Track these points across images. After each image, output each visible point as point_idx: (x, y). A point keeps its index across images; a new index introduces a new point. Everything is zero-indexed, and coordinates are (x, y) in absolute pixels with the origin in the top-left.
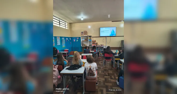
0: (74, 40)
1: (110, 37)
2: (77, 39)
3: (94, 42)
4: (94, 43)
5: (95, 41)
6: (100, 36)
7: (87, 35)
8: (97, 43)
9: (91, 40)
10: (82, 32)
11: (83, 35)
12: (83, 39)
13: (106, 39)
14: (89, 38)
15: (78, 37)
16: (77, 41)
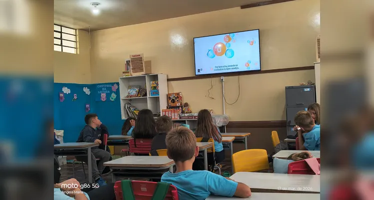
0: (102, 95)
1: (236, 77)
3: (173, 101)
4: (173, 105)
6: (197, 73)
7: (144, 73)
8: (184, 106)
9: (157, 93)
10: (128, 62)
11: (128, 72)
12: (130, 87)
13: (221, 85)
14: (151, 82)
15: (115, 83)
16: (113, 100)
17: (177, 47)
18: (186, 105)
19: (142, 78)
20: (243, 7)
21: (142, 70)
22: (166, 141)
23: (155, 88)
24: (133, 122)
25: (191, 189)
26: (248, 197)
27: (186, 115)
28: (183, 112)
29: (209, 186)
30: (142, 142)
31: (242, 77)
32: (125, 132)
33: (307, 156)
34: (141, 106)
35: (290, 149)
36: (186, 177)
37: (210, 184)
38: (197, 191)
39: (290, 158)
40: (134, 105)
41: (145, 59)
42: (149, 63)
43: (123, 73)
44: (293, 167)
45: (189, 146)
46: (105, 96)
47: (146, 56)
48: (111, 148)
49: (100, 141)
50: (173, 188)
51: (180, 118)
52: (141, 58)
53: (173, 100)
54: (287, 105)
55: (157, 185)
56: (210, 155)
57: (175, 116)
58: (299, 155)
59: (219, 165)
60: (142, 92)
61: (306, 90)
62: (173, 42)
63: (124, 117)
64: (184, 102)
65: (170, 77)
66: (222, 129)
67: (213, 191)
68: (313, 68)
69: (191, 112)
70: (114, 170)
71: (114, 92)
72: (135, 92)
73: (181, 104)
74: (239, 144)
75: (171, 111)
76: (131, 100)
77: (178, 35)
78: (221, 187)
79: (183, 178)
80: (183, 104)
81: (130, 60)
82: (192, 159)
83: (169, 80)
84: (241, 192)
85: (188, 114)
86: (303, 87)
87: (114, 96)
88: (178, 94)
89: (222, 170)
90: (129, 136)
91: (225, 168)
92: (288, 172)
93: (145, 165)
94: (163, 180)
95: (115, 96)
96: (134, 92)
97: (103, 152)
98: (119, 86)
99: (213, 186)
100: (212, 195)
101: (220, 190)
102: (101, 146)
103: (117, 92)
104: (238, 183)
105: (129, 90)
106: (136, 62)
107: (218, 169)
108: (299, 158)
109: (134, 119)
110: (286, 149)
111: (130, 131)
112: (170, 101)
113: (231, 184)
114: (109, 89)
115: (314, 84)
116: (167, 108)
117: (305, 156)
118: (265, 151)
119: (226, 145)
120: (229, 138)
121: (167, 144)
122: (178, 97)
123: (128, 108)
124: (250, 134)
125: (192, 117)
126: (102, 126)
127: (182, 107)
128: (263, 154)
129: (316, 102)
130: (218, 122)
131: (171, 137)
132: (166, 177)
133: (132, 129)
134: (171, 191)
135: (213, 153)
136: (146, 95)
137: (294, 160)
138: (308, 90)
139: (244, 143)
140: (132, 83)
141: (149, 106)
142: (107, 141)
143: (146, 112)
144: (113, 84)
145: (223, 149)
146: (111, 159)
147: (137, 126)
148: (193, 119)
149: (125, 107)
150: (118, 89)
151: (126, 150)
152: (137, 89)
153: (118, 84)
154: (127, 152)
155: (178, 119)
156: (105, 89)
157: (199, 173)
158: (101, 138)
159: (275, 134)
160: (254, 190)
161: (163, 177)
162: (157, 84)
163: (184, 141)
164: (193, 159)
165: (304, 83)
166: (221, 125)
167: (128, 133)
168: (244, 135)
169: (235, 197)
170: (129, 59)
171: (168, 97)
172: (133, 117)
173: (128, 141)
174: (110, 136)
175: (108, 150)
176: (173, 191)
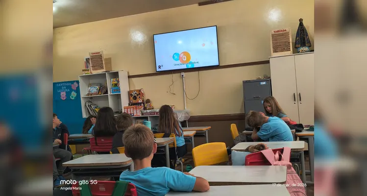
0: (62, 93)
1: (195, 73)
2: (71, 90)
3: (135, 98)
4: (134, 101)
5: (140, 93)
6: (158, 70)
7: (104, 70)
8: (147, 103)
9: (119, 90)
10: (87, 60)
11: (88, 70)
12: (90, 85)
13: (182, 80)
14: (112, 79)
15: (74, 81)
16: (73, 98)
17: (137, 45)
18: (148, 101)
19: (103, 76)
20: (200, 4)
21: (102, 68)
22: (123, 139)
23: (116, 85)
24: (94, 120)
25: (150, 187)
26: (206, 191)
27: (148, 111)
28: (145, 109)
29: (168, 182)
30: (102, 140)
31: (202, 73)
32: (85, 130)
33: (263, 147)
34: (101, 104)
35: (248, 141)
36: (145, 175)
37: (169, 180)
38: (157, 188)
39: (247, 150)
40: (95, 102)
41: (104, 57)
42: (109, 61)
43: (83, 71)
44: (250, 159)
45: (146, 143)
46: (65, 94)
47: (105, 54)
48: (73, 147)
49: (60, 141)
50: (132, 186)
51: (142, 114)
52: (101, 56)
53: (135, 96)
54: (245, 98)
55: (116, 184)
56: (172, 150)
57: (137, 113)
58: (255, 147)
59: (181, 159)
60: (103, 89)
61: (262, 83)
62: (133, 39)
63: (85, 116)
64: (146, 98)
65: (131, 74)
66: (184, 124)
67: (172, 188)
68: (268, 62)
69: (153, 108)
70: (75, 170)
71: (74, 91)
72: (96, 90)
73: (143, 101)
74: (200, 138)
75: (133, 108)
76: (91, 98)
77: (137, 32)
78: (179, 183)
79: (142, 176)
80: (145, 101)
81: (90, 57)
82: (150, 156)
83: (129, 77)
84: (199, 187)
85: (150, 110)
86: (259, 81)
87: (74, 94)
88: (140, 91)
89: (184, 164)
90: (90, 135)
91: (188, 161)
92: (246, 164)
93: (105, 163)
94: (121, 179)
95: (76, 94)
96: (94, 90)
97: (64, 152)
98: (79, 84)
99: (172, 182)
100: (172, 191)
101: (179, 186)
102: (62, 146)
103: (78, 91)
104: (197, 177)
105: (89, 88)
106: (96, 60)
107: (180, 163)
108: (256, 150)
109: (95, 117)
110: (244, 141)
111: (91, 130)
112: (132, 98)
113: (189, 179)
114: (69, 87)
115: (270, 77)
116: (129, 104)
117: (262, 148)
118: (224, 144)
119: (187, 139)
120: (190, 132)
121: (124, 143)
122: (139, 94)
123: (89, 106)
124: (210, 127)
125: (154, 113)
126: (61, 125)
127: (144, 104)
128: (222, 147)
129: (272, 95)
130: (181, 117)
131: (128, 136)
132: (124, 175)
133: (93, 127)
134: (130, 189)
135: (174, 148)
136: (106, 92)
137: (251, 152)
138: (264, 83)
139: (204, 136)
140: (92, 81)
141: (111, 104)
142: (67, 140)
143: (107, 110)
144: (72, 82)
145: (185, 143)
146: (72, 159)
147: (98, 124)
148: (155, 115)
149: (86, 106)
150: (78, 88)
151: (87, 148)
152: (98, 87)
153: (78, 82)
154: (89, 151)
155: (141, 116)
156: (65, 87)
157: (158, 169)
158: (61, 138)
159: (234, 127)
160: (212, 184)
161: (121, 176)
162: (118, 81)
163: (141, 139)
164: (152, 156)
165: (260, 77)
166: (182, 120)
167: (89, 132)
168: (204, 129)
169: (194, 191)
170: (88, 57)
171: (130, 94)
172: (95, 115)
173: (89, 139)
174: (71, 136)
175: (69, 149)
176: (132, 190)
